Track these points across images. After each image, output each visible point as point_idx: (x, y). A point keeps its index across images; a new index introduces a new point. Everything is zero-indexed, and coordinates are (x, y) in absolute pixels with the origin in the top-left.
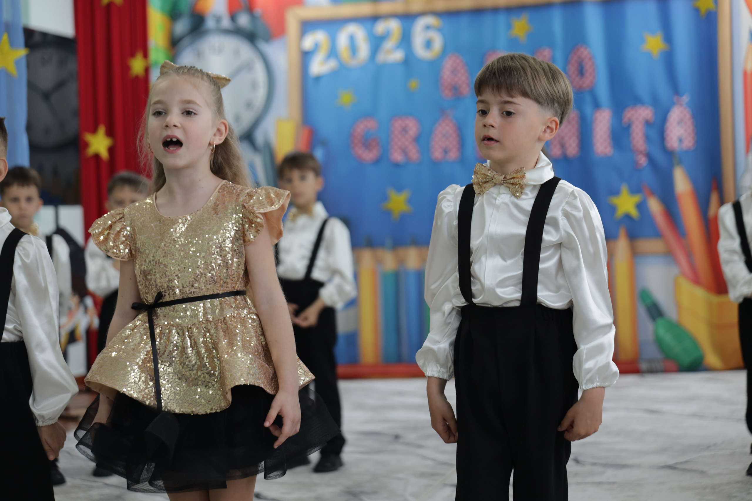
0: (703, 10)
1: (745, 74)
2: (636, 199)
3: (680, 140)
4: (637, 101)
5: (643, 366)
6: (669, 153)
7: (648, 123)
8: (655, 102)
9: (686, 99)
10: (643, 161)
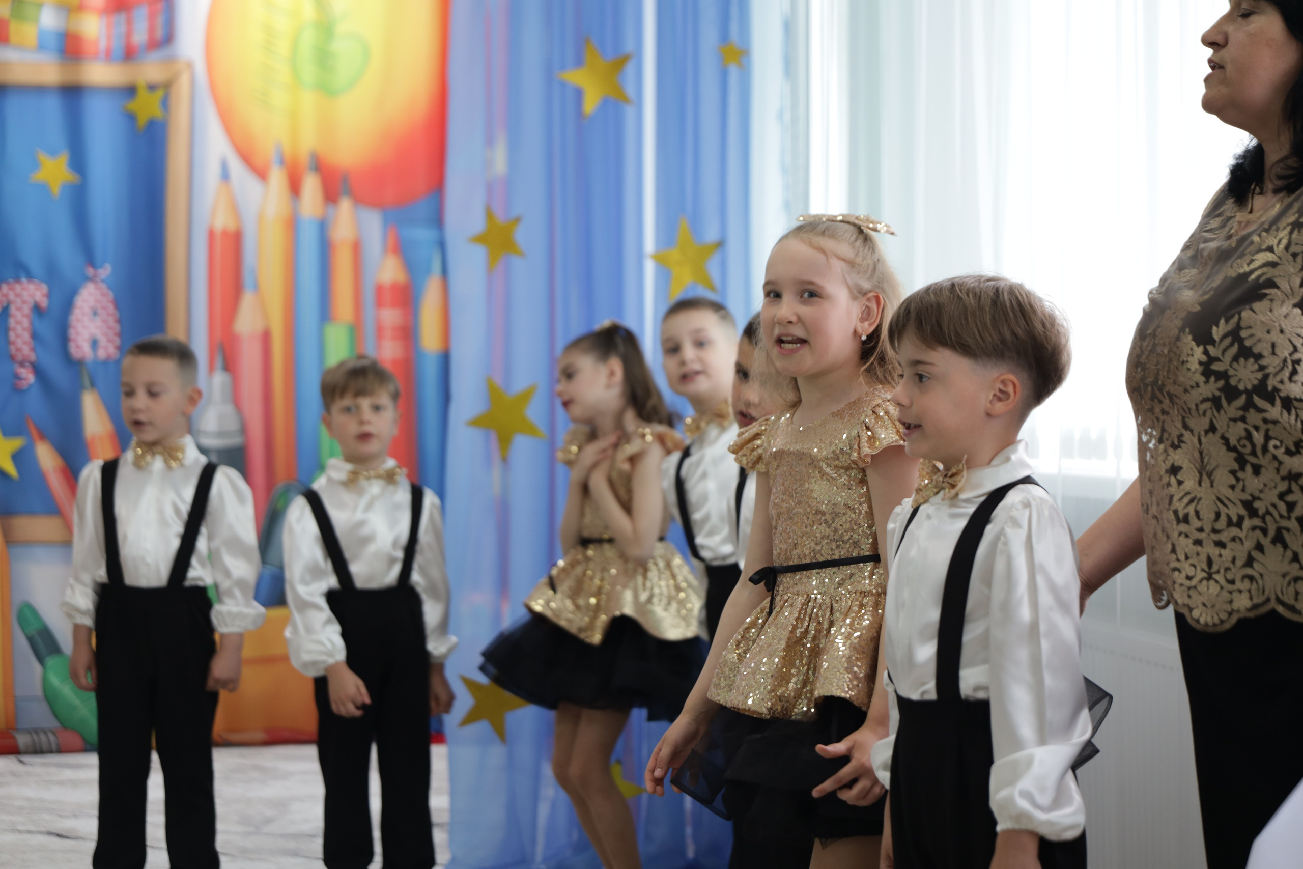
0: (142, 121)
1: (211, 234)
2: (16, 443)
3: (94, 343)
4: (21, 270)
5: (22, 740)
6: (74, 364)
7: (37, 309)
8: (52, 275)
9: (105, 271)
10: (28, 376)
